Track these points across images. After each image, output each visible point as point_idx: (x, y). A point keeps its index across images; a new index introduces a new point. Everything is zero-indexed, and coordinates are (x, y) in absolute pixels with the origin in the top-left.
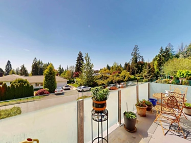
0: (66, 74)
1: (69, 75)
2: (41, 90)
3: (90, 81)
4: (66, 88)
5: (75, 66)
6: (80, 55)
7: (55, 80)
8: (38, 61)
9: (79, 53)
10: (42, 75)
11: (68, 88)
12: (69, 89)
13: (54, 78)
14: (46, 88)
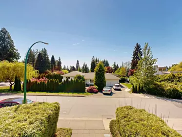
0: (121, 71)
1: (123, 73)
2: (92, 87)
3: (149, 82)
4: (117, 88)
5: (131, 62)
6: (138, 48)
7: (104, 78)
8: (95, 59)
9: (136, 45)
10: (93, 72)
11: (119, 88)
12: (120, 90)
13: (104, 76)
14: (96, 86)
